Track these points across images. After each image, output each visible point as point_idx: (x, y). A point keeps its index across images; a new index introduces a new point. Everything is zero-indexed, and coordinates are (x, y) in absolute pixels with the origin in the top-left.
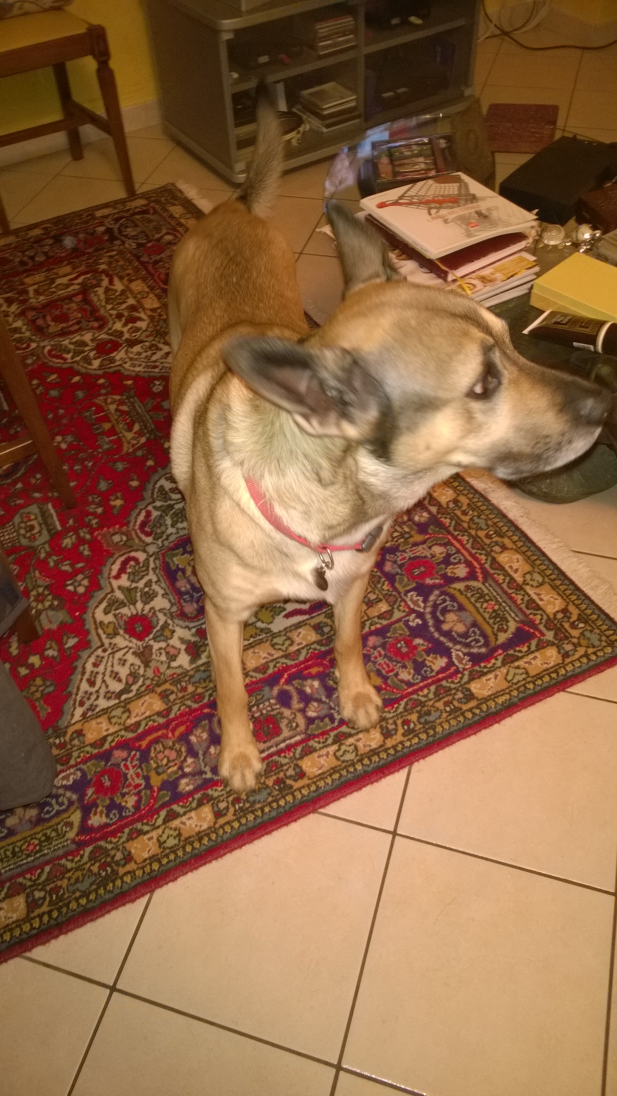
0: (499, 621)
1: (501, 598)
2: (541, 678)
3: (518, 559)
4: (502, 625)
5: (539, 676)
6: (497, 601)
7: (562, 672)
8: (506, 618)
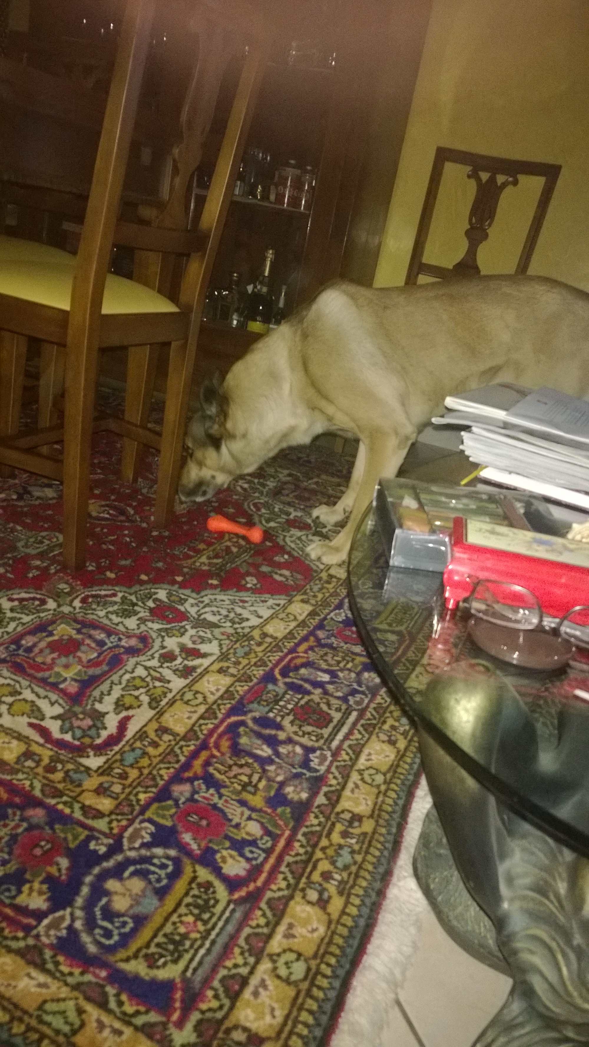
0: (166, 950)
1: (218, 935)
3: (314, 930)
4: (162, 956)
6: (208, 932)
8: (180, 957)
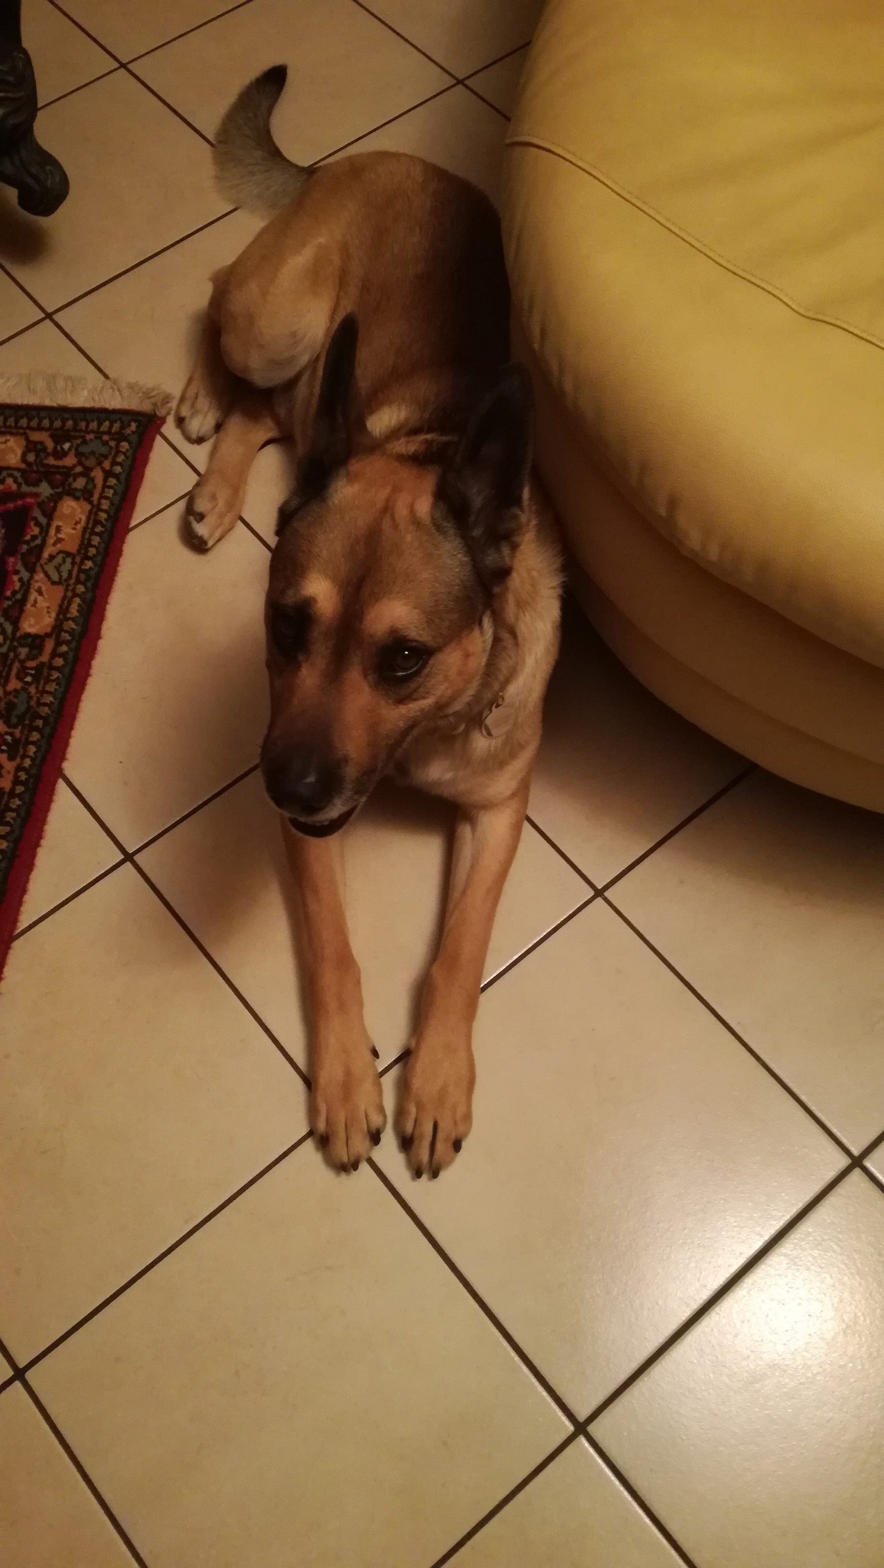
2: (90, 545)
5: (85, 544)
7: (103, 516)
